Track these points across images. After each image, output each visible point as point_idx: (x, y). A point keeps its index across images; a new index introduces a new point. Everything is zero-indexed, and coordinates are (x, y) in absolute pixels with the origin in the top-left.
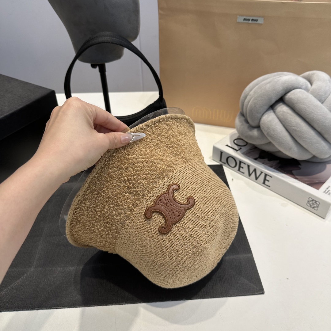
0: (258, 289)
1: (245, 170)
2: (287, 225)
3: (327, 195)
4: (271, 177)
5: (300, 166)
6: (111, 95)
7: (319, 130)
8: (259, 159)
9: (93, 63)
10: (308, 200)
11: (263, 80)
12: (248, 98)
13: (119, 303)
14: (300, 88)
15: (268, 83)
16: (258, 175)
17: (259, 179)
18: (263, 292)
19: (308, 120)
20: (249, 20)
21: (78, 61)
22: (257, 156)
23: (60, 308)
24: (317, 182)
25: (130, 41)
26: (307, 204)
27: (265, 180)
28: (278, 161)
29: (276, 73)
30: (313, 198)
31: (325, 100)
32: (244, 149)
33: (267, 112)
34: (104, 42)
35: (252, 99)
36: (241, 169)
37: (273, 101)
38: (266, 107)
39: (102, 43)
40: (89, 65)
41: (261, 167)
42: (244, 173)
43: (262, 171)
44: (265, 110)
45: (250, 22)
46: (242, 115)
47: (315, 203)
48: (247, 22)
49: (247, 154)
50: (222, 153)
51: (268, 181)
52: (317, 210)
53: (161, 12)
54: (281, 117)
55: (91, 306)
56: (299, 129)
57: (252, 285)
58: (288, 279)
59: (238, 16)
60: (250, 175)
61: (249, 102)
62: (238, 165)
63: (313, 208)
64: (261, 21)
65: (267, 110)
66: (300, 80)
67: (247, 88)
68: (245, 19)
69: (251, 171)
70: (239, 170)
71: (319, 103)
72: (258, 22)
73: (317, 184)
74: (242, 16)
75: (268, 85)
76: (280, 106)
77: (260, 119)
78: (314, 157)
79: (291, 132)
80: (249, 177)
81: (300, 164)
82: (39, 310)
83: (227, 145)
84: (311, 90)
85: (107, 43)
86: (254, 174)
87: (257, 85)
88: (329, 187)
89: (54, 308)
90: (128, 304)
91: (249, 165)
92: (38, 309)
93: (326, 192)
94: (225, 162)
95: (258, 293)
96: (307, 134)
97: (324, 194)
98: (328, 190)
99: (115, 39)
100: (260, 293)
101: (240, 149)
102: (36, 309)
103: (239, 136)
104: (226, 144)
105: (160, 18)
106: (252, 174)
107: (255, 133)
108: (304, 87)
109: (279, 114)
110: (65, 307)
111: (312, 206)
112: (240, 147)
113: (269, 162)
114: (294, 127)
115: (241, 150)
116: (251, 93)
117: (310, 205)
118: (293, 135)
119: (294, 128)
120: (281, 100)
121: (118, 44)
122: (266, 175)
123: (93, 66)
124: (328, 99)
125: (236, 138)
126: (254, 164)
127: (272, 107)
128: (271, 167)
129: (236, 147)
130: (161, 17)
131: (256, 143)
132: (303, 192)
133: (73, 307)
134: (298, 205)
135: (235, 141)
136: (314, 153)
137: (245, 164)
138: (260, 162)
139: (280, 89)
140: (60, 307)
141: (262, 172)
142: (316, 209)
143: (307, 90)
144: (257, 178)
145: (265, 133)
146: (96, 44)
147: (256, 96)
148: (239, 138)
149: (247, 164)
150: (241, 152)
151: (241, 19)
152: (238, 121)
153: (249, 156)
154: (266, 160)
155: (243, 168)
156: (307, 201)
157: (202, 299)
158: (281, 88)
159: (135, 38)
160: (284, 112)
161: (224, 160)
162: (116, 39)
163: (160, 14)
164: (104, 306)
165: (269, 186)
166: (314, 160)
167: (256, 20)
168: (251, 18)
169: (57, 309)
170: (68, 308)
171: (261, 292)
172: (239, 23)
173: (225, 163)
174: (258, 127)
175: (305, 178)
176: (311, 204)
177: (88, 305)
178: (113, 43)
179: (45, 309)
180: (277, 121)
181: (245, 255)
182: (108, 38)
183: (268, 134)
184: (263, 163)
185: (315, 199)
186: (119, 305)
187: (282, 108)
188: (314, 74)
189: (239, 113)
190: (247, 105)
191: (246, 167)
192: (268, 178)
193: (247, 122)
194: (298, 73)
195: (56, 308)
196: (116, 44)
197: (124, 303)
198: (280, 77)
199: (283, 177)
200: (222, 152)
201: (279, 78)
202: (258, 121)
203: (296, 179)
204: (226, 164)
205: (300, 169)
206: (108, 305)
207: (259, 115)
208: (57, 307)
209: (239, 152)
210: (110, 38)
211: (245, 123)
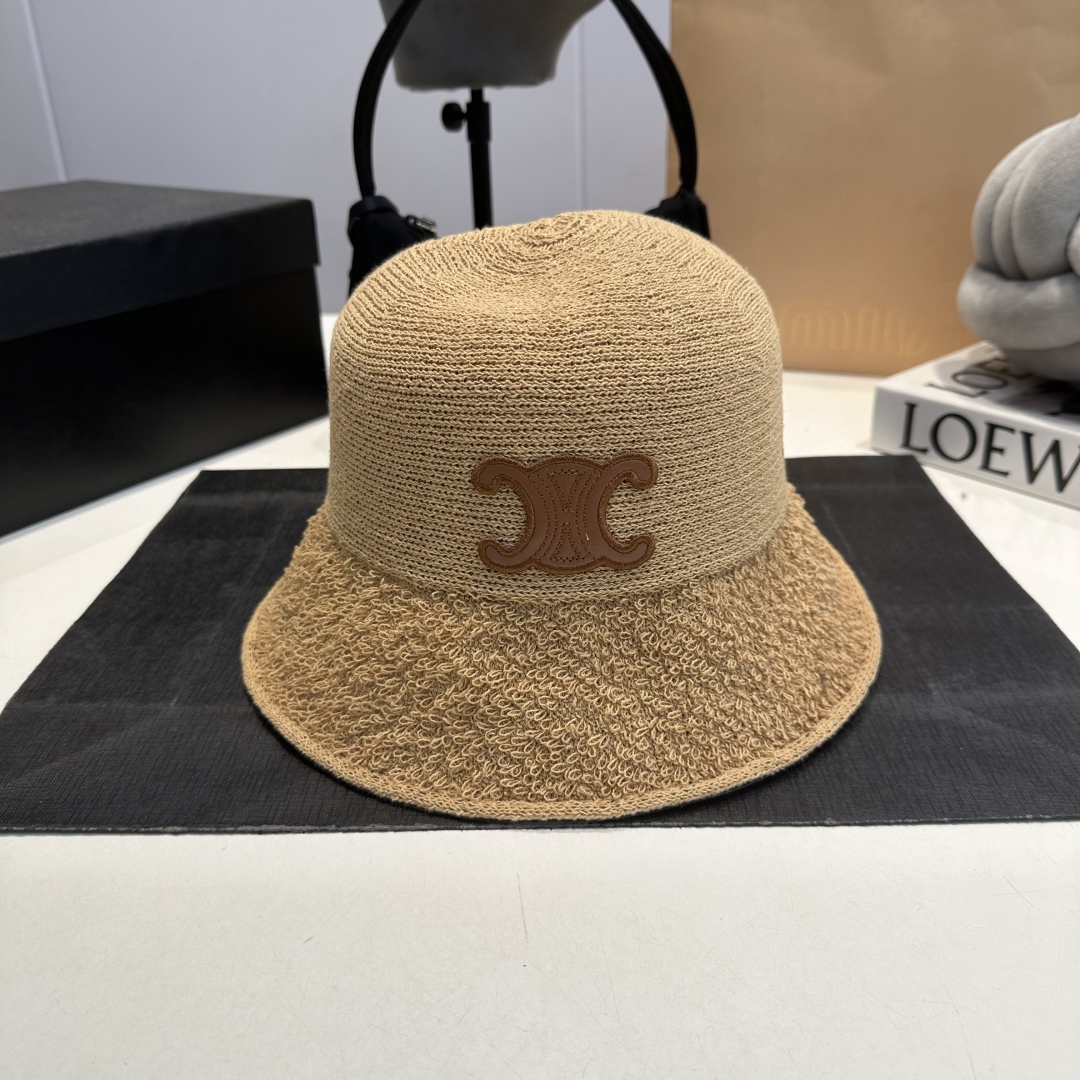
1: (1012, 459)
8: (1065, 415)
16: (1067, 468)
17: (1071, 487)
23: (275, 832)
32: (1000, 394)
36: (995, 456)
42: (1005, 474)
50: (912, 407)
60: (1033, 474)
62: (984, 444)
69: (1037, 460)
70: (986, 466)
77: (1070, 234)
80: (1027, 487)
83: (931, 385)
86: (1050, 464)
89: (250, 828)
91: (1029, 430)
92: (179, 829)
94: (926, 443)
101: (984, 392)
102: (170, 829)
106: (1044, 468)
107: (1053, 291)
112: (980, 389)
115: (987, 395)
125: (959, 369)
126: (1046, 428)
129: (966, 389)
133: (333, 827)
135: (961, 378)
137: (1011, 430)
138: (1072, 420)
144: (1062, 483)
149: (1018, 429)
150: (988, 398)
155: (1001, 451)
161: (921, 438)
169: (260, 833)
173: (924, 451)
174: (1063, 268)
191: (1012, 444)
195: (257, 829)
200: (913, 402)
202: (1061, 243)
204: (932, 453)
207: (1065, 217)
208: (264, 827)
209: (979, 398)
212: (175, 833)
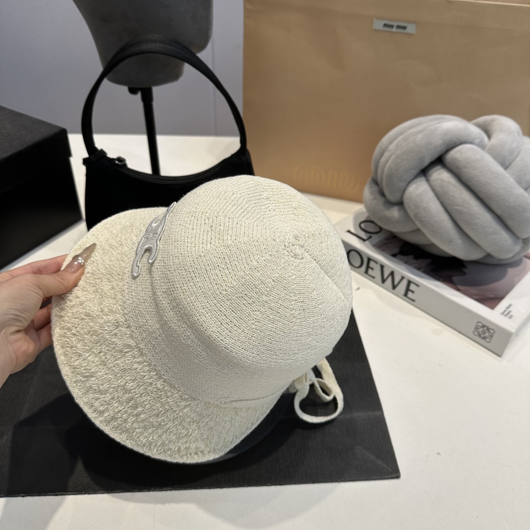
0: (390, 470)
1: (376, 272)
2: (440, 366)
3: (507, 318)
4: (418, 286)
5: (464, 270)
6: (160, 139)
7: (499, 212)
8: (399, 256)
9: (131, 86)
10: (476, 326)
11: (412, 127)
12: (386, 155)
13: (161, 488)
14: (471, 143)
15: (420, 132)
16: (396, 282)
17: (398, 288)
18: (398, 474)
19: (481, 196)
20: (392, 26)
21: (105, 82)
22: (396, 251)
23: (62, 495)
24: (491, 296)
25: (194, 51)
26: (473, 332)
27: (408, 289)
28: (429, 261)
29: (432, 117)
30: (484, 323)
31: (510, 164)
32: (376, 238)
33: (415, 181)
34: (151, 52)
35: (392, 158)
36: (370, 270)
37: (427, 161)
38: (415, 172)
39: (148, 52)
40: (125, 89)
41: (402, 270)
42: (373, 277)
43: (404, 276)
44: (412, 177)
45: (394, 29)
46: (375, 182)
47: (487, 331)
48: (389, 29)
49: (381, 247)
51: (413, 292)
52: (490, 342)
53: (249, 7)
54: (438, 189)
55: (114, 493)
56: (466, 210)
57: (380, 462)
58: (439, 454)
59: (375, 20)
60: (383, 281)
61: (387, 162)
62: (366, 264)
63: (484, 338)
64: (411, 29)
65: (416, 177)
66: (471, 129)
67: (385, 139)
68: (385, 25)
69: (386, 275)
70: (366, 272)
71: (499, 169)
72: (407, 31)
73: (491, 300)
74: (381, 19)
75: (419, 136)
76: (437, 170)
77: (404, 191)
78: (489, 255)
79: (454, 215)
80: (382, 285)
81: (465, 267)
82: (26, 496)
83: (349, 231)
84: (488, 147)
85: (155, 53)
86: (390, 279)
87: (401, 134)
88: (510, 305)
89: (52, 494)
90: (175, 490)
91: (383, 265)
92: (23, 495)
93: (507, 313)
95: (390, 476)
96: (478, 219)
97: (502, 316)
98: (508, 311)
99: (168, 47)
100: (393, 476)
101: (370, 237)
102: (20, 495)
103: (368, 217)
104: (347, 229)
105: (246, 17)
106: (388, 279)
107: (395, 213)
108: (477, 141)
109: (435, 184)
110: (71, 493)
111: (482, 336)
112: (369, 235)
113: (415, 261)
114: (458, 205)
115: (371, 239)
116: (392, 147)
117: (479, 332)
118: (457, 218)
119: (457, 207)
120: (439, 161)
121: (174, 56)
122: (409, 282)
123: (133, 91)
124: (514, 163)
125: (363, 219)
126: (391, 264)
127: (424, 172)
128: (419, 269)
129: (363, 235)
130: (248, 14)
131: (397, 229)
132: (468, 312)
133: (84, 492)
134: (460, 332)
135: (362, 225)
136: (490, 250)
137: (376, 262)
138: (401, 260)
139: (438, 143)
140: (63, 492)
141: (403, 278)
142: (488, 340)
143: (482, 146)
144: (394, 287)
145: (411, 215)
146: (137, 54)
147: (398, 152)
148: (369, 219)
149: (379, 263)
150: (371, 243)
151: (379, 25)
152: (367, 192)
153: (383, 250)
154: (411, 257)
155: (372, 269)
156: (474, 327)
157: (299, 484)
158: (440, 142)
159: (203, 47)
160: (443, 180)
162: (171, 47)
163: (245, 9)
164: (135, 492)
165: (414, 301)
166: (488, 261)
167: (404, 28)
168: (396, 24)
169: (56, 495)
170: (75, 494)
171: (395, 475)
172: (376, 31)
174: (400, 204)
175: (473, 290)
176: (481, 333)
177: (109, 490)
178: (166, 54)
179: (37, 496)
180: (431, 194)
181: (371, 413)
182: (158, 45)
183: (416, 215)
184: (406, 263)
185: (487, 324)
186: (161, 491)
187: (440, 175)
188: (494, 120)
189: (369, 180)
190: (384, 167)
191: (377, 269)
192: (412, 287)
193: (383, 194)
194: (469, 117)
195: (54, 494)
196: (170, 55)
197: (169, 488)
198: (440, 122)
199: (436, 286)
201: (438, 125)
202: (400, 194)
203: (458, 290)
205: (465, 274)
206: (142, 491)
207: (402, 185)
208: (57, 493)
209: (367, 242)
210: (162, 45)
211: (378, 197)
212: (23, 496)
